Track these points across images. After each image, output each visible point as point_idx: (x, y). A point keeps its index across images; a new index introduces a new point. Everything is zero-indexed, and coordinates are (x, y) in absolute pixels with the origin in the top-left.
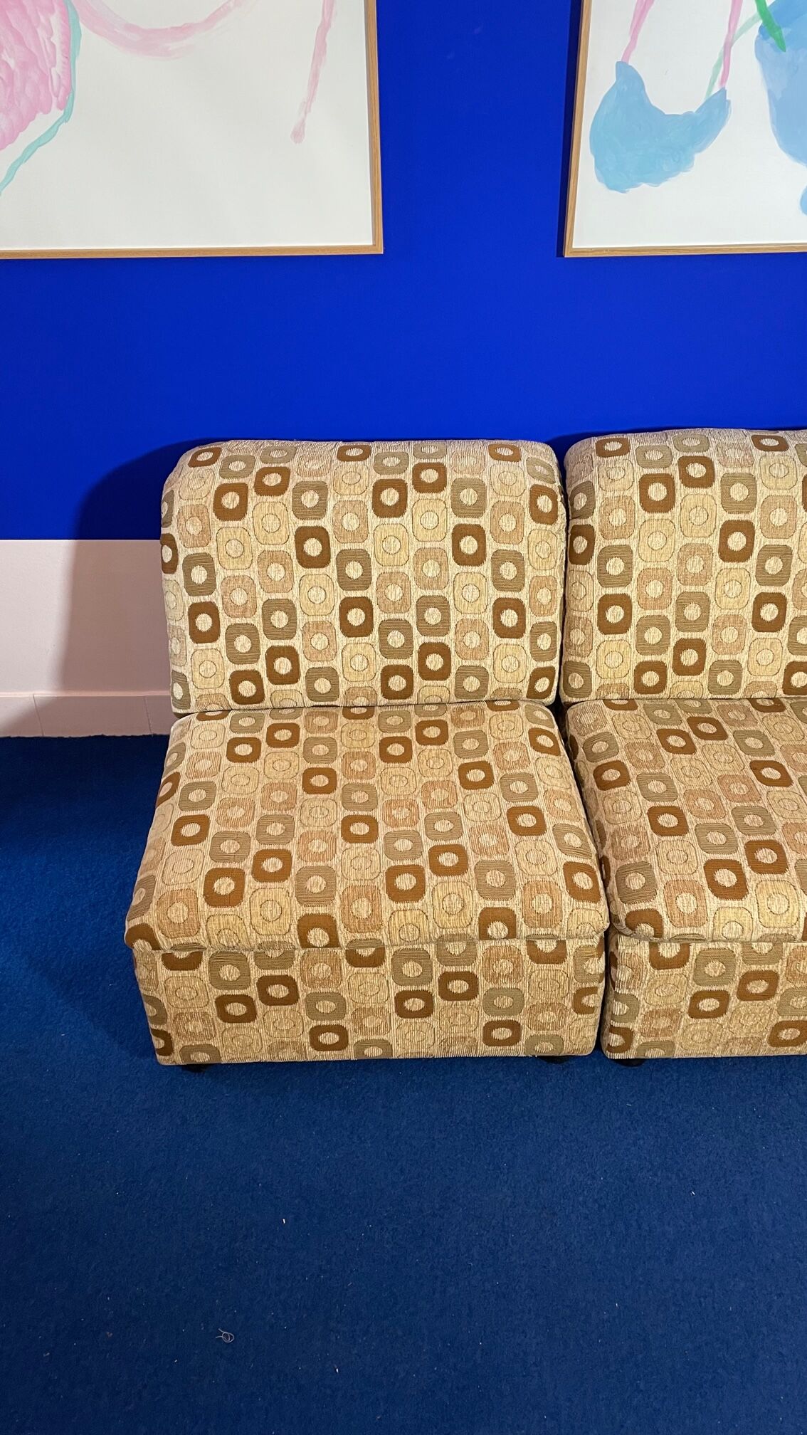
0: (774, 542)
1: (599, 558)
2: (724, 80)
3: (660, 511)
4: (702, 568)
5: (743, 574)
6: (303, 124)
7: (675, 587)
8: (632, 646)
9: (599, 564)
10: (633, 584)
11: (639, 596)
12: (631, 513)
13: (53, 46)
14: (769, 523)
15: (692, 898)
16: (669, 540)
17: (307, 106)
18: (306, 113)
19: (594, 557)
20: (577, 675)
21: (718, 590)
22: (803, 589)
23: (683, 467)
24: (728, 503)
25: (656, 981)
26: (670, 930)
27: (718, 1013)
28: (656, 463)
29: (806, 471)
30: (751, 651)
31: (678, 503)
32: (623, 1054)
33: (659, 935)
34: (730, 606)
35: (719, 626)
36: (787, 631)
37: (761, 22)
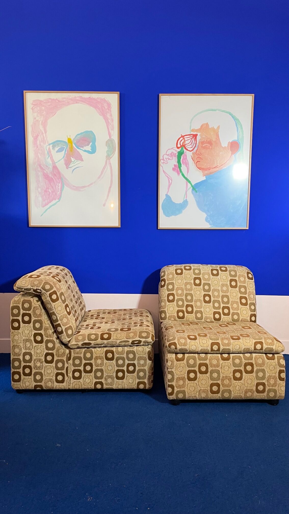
0: (206, 282)
1: (167, 285)
2: (186, 197)
3: (180, 275)
4: (190, 287)
5: (200, 289)
6: (105, 203)
7: (184, 292)
8: (175, 306)
9: (167, 287)
10: (175, 291)
11: (176, 293)
12: (173, 275)
13: (59, 189)
14: (204, 278)
15: (184, 340)
16: (182, 281)
17: (106, 200)
20: (163, 313)
21: (194, 293)
22: (214, 293)
23: (185, 267)
24: (195, 274)
25: (177, 365)
26: (179, 347)
27: (195, 379)
28: (179, 266)
29: (212, 268)
30: (204, 308)
31: (183, 273)
32: (173, 396)
33: (176, 348)
34: (198, 297)
35: (196, 301)
36: (212, 303)
37: (192, 188)
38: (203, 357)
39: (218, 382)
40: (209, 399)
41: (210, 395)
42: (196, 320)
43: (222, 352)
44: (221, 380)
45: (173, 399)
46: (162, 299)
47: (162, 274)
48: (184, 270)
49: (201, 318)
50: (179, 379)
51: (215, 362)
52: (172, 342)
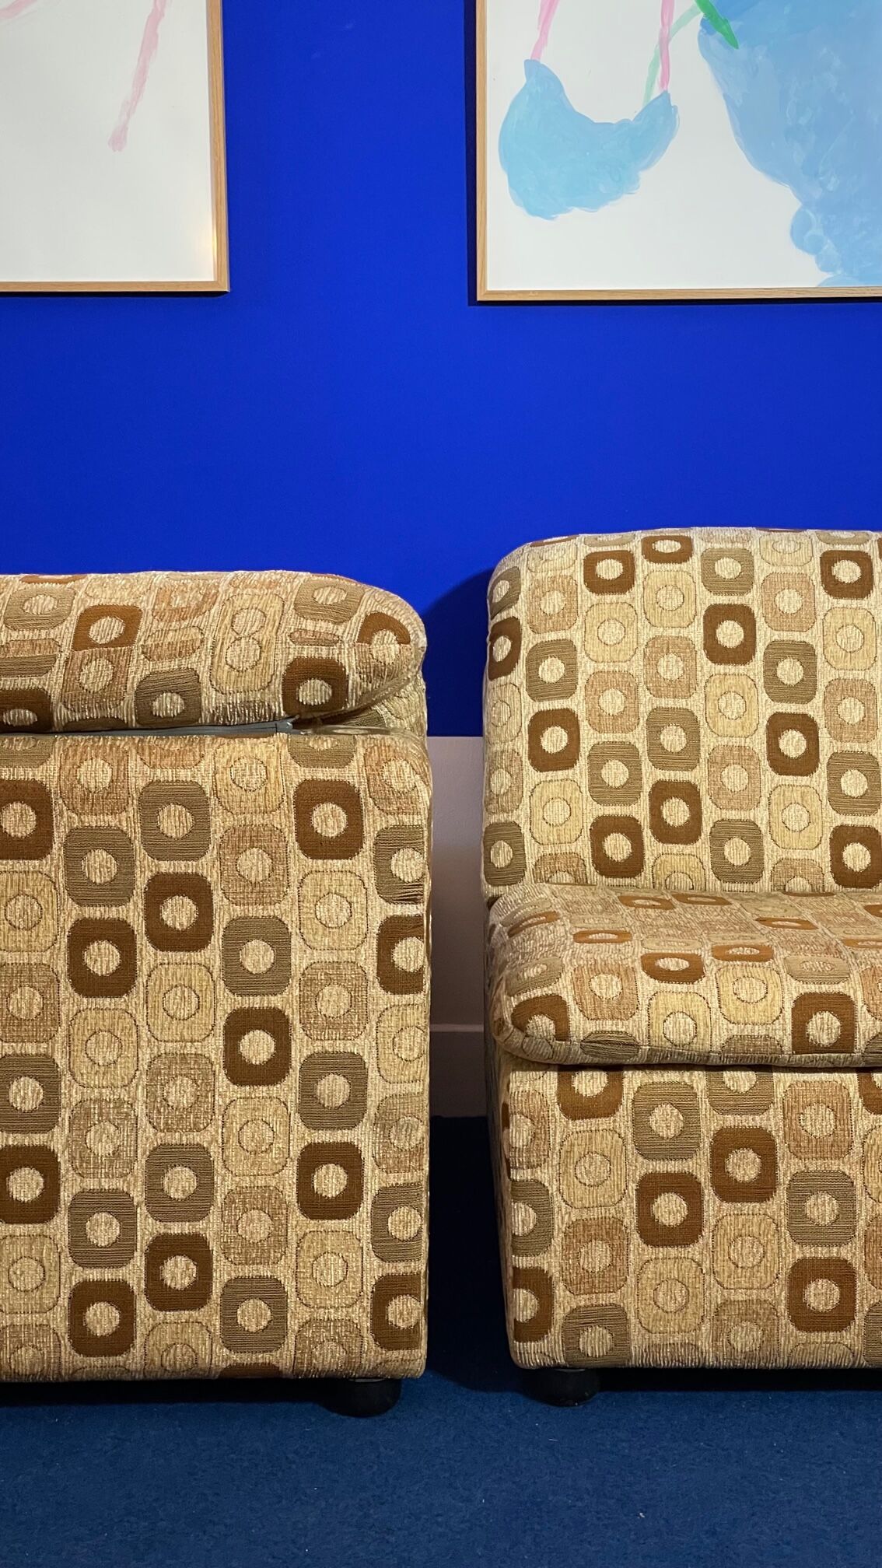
0: (786, 636)
1: (528, 661)
2: (665, 81)
3: (614, 592)
4: (681, 672)
5: (745, 683)
6: (124, 130)
7: (643, 700)
8: (583, 789)
9: (528, 670)
10: (580, 693)
11: (589, 712)
12: (570, 593)
14: (775, 610)
15: (615, 979)
16: (630, 630)
17: (130, 107)
18: (129, 116)
19: (520, 661)
20: (502, 842)
21: (709, 705)
22: (840, 709)
23: (648, 543)
24: (712, 582)
25: (572, 1145)
26: (580, 1025)
27: (688, 1232)
28: (610, 541)
29: (829, 548)
30: (774, 807)
31: (639, 581)
32: (544, 1345)
33: (563, 1034)
34: (730, 731)
35: (718, 762)
36: (824, 775)
37: (702, 15)
38: (745, 1087)
39: (845, 1253)
40: (782, 1362)
41: (788, 1339)
42: (715, 885)
43: (871, 1058)
44: (859, 1243)
45: (548, 1361)
46: (497, 748)
47: (501, 590)
48: (646, 562)
49: (752, 871)
50: (582, 1232)
51: (819, 1123)
52: (538, 992)
